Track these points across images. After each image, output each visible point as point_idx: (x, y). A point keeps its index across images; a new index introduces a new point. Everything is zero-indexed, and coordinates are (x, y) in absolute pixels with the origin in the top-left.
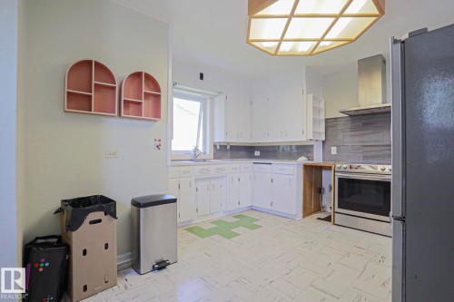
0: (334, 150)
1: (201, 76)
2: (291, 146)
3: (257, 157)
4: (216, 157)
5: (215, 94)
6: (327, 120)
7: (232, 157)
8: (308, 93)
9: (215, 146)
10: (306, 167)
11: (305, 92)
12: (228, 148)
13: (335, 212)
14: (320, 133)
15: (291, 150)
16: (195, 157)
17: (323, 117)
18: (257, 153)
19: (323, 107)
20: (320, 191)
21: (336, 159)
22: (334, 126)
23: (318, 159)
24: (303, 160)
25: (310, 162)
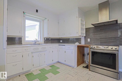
0: (89, 40)
1: (37, 11)
2: (74, 38)
3: (61, 43)
4: (45, 43)
5: (44, 19)
6: (86, 29)
7: (52, 43)
8: (79, 18)
9: (44, 39)
10: (78, 46)
11: (78, 17)
12: (50, 39)
13: (90, 65)
14: (83, 34)
15: (74, 40)
16: (35, 43)
17: (84, 27)
18: (61, 41)
19: (85, 24)
20: (84, 55)
21: (89, 43)
22: (89, 31)
23: (83, 43)
24: (77, 44)
25: (80, 45)
